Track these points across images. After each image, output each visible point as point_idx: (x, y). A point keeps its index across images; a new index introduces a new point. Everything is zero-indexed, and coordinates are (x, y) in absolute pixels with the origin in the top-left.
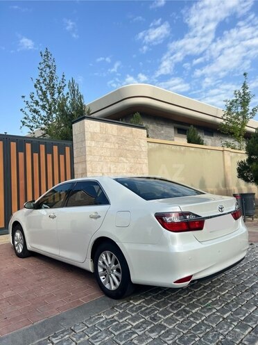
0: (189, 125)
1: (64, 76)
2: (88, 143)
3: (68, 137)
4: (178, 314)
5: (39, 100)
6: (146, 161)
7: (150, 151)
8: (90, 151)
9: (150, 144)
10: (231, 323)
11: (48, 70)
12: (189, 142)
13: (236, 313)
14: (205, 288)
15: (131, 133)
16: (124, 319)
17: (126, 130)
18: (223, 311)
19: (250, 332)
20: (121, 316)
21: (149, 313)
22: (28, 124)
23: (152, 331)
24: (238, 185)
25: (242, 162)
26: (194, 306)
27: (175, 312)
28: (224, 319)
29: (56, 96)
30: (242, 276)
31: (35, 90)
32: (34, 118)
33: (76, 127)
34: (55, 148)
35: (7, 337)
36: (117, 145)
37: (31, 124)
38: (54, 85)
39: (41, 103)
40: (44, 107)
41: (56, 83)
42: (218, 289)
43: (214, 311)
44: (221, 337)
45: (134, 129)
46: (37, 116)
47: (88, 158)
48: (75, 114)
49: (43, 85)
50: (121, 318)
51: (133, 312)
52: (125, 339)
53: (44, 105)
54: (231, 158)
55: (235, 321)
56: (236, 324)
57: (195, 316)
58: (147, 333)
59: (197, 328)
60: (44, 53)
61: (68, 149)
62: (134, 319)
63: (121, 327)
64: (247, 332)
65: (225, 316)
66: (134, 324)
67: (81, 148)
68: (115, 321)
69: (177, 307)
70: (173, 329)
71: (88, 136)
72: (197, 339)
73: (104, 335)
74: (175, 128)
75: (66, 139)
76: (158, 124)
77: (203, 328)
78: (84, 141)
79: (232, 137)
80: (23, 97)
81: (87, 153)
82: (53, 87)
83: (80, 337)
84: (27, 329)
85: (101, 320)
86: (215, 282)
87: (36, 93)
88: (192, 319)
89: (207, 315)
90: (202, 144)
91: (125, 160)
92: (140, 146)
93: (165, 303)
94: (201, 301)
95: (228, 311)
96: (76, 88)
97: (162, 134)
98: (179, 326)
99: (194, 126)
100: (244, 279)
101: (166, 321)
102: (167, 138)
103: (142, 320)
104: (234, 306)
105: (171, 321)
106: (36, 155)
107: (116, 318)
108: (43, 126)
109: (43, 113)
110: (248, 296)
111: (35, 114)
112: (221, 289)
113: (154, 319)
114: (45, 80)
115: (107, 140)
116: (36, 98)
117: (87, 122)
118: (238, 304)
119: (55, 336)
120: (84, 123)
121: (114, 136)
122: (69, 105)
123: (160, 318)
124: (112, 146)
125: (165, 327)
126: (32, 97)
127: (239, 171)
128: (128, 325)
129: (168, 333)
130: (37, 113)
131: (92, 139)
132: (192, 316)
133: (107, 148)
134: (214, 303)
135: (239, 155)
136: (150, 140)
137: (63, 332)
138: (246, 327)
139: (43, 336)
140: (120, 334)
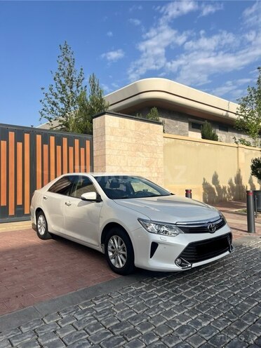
0: (203, 120)
1: (82, 69)
2: (108, 137)
3: (88, 131)
4: (195, 289)
5: (58, 93)
6: (162, 156)
7: (165, 146)
8: (110, 145)
9: (166, 139)
10: (240, 298)
11: (67, 63)
12: (203, 137)
13: (245, 291)
14: (218, 271)
15: (149, 128)
16: (150, 291)
17: (144, 125)
18: (234, 289)
19: (256, 306)
20: (148, 288)
21: (171, 287)
22: (47, 116)
23: (175, 299)
24: (251, 182)
25: (256, 160)
26: (209, 284)
27: (193, 287)
28: (234, 295)
29: (74, 89)
30: (252, 263)
31: (54, 83)
32: (52, 109)
33: (96, 121)
34: (77, 141)
35: (58, 299)
36: (134, 140)
37: (50, 116)
38: (72, 78)
39: (60, 96)
40: (62, 99)
41: (75, 76)
42: (230, 273)
43: (226, 288)
44: (232, 307)
45: (151, 125)
46: (55, 108)
47: (108, 152)
48: (96, 108)
49: (62, 78)
50: (149, 290)
51: (158, 286)
52: (153, 304)
53: (63, 98)
54: (246, 155)
55: (243, 296)
56: (244, 298)
57: (210, 291)
58: (170, 301)
59: (212, 299)
60: (63, 47)
61: (88, 143)
62: (159, 291)
63: (149, 296)
64: (254, 305)
65: (235, 293)
66: (159, 295)
67: (100, 142)
68: (143, 291)
69: (194, 285)
70: (192, 300)
71: (108, 130)
72: (212, 307)
73: (136, 301)
74: (189, 123)
75: (85, 133)
76: (172, 119)
77: (217, 300)
78: (103, 135)
79: (247, 134)
80: (43, 89)
81: (107, 147)
82: (72, 80)
83: (117, 301)
84: (72, 294)
85: (132, 290)
86: (227, 267)
87: (55, 86)
88: (207, 293)
89: (220, 291)
90: (217, 140)
91: (141, 154)
92: (156, 141)
93: (184, 281)
94: (215, 280)
95: (238, 289)
96: (96, 83)
97: (176, 129)
98: (197, 297)
99: (209, 121)
100: (253, 266)
101: (185, 293)
102: (181, 132)
103: (166, 292)
104: (243, 286)
105: (190, 293)
106: (59, 148)
107: (144, 290)
108: (61, 118)
109: (61, 106)
110: (255, 279)
111: (53, 106)
112: (232, 273)
113: (176, 291)
114: (64, 73)
115: (125, 135)
116: (55, 90)
117: (107, 117)
118: (247, 284)
119: (96, 299)
120: (104, 117)
121: (132, 131)
122: (89, 99)
123: (181, 291)
124: (130, 141)
125: (185, 298)
126: (51, 89)
127: (253, 168)
128: (155, 294)
129: (188, 302)
130: (55, 105)
131: (112, 134)
132: (207, 291)
133: (126, 142)
134: (225, 283)
135: (254, 152)
136: (166, 135)
137: (102, 297)
138: (253, 302)
139: (87, 299)
140: (149, 300)
